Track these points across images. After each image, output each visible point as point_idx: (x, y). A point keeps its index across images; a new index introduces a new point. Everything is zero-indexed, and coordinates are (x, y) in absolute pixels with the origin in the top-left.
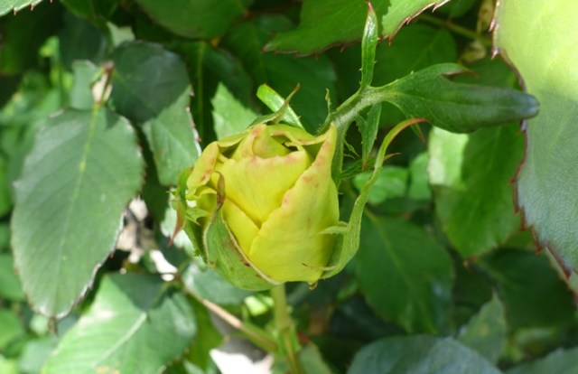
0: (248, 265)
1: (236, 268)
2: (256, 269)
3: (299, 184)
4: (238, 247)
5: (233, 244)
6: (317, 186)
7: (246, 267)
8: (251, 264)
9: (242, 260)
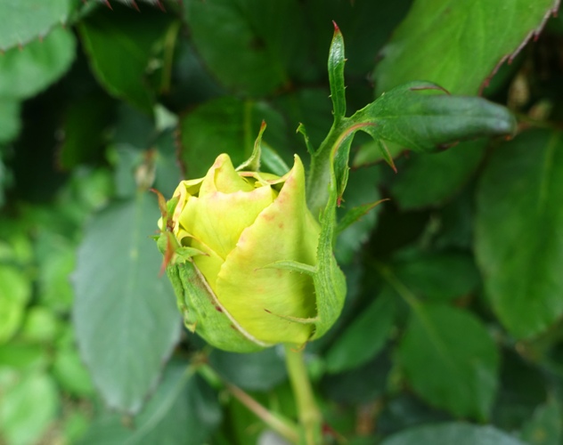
0: (219, 310)
1: (208, 314)
2: (229, 317)
3: (259, 222)
4: (206, 283)
5: (200, 280)
6: (281, 226)
7: (218, 313)
8: (223, 309)
9: (213, 303)
